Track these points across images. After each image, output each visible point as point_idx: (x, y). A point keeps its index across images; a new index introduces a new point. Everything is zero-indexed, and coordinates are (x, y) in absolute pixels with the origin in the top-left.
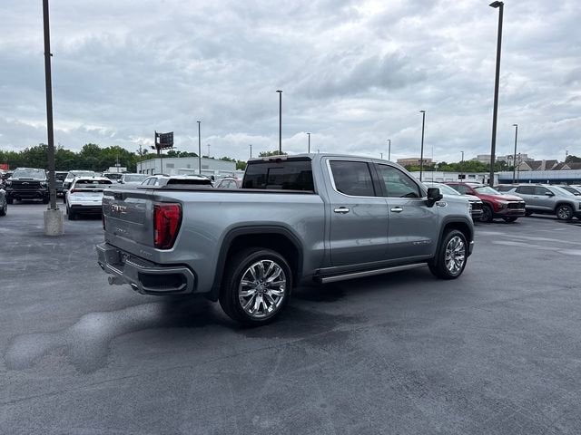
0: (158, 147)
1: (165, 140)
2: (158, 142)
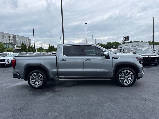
0: (125, 40)
1: (127, 38)
2: (125, 39)
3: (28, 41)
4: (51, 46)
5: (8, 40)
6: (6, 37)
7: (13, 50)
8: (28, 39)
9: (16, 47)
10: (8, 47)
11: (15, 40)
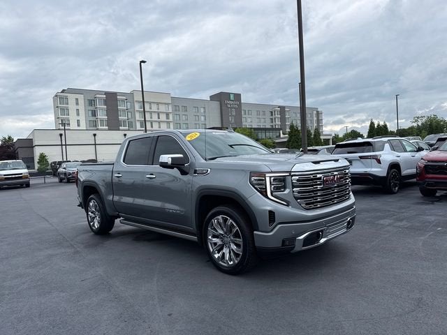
3: (315, 119)
4: (376, 126)
5: (270, 121)
6: (264, 114)
7: (274, 143)
8: (315, 112)
9: (282, 136)
10: (264, 137)
11: (283, 119)
